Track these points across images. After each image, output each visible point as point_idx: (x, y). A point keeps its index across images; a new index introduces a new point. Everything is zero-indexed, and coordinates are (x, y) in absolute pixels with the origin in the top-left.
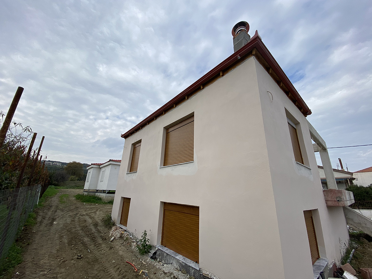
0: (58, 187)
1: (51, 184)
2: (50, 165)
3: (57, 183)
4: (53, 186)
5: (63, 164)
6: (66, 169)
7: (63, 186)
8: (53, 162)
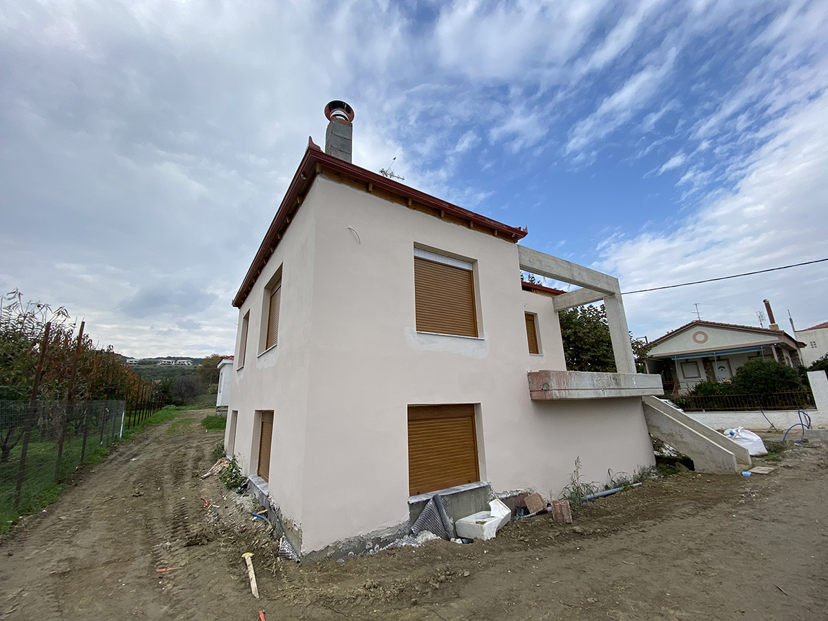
0: (181, 407)
1: (169, 402)
2: (171, 367)
3: (180, 399)
4: (173, 406)
5: (195, 361)
6: (202, 371)
7: (192, 404)
8: (176, 359)
